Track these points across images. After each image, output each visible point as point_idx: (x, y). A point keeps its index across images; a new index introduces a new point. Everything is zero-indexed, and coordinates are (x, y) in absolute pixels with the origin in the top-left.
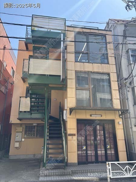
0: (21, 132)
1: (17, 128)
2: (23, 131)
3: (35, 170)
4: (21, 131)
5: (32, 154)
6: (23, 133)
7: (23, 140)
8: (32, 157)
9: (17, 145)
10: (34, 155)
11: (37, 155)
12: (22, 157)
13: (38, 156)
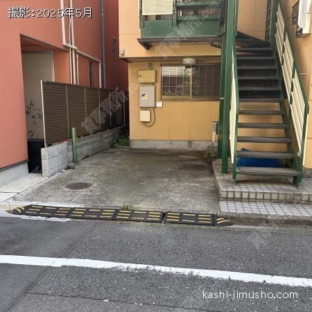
0: (153, 84)
1: (140, 73)
2: (156, 81)
3: (202, 179)
4: (154, 81)
5: (184, 140)
6: (159, 85)
7: (159, 104)
8: (184, 146)
9: (145, 116)
10: (190, 142)
11: (196, 143)
12: (161, 146)
13: (198, 145)
